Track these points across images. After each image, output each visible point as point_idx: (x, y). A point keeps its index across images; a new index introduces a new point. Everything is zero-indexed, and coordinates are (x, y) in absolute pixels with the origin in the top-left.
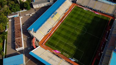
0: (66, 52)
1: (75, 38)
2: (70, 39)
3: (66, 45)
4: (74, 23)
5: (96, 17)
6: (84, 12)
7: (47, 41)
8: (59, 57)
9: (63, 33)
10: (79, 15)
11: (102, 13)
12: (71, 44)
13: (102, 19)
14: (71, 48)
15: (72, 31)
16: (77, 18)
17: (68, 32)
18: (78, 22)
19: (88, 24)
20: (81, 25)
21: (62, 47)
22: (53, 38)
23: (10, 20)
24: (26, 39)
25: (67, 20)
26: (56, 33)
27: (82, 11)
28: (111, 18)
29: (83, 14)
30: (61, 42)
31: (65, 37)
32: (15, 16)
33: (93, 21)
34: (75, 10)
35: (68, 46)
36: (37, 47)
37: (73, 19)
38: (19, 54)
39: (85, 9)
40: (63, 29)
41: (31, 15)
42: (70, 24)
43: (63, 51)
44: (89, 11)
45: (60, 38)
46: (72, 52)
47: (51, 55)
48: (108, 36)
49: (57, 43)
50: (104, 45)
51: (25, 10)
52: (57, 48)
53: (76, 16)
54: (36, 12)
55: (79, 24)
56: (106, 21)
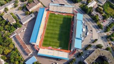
0: (55, 46)
1: (57, 36)
2: (54, 38)
3: (53, 42)
4: (53, 26)
5: (64, 18)
6: (56, 17)
7: (43, 43)
8: (52, 50)
9: (49, 35)
10: (54, 20)
11: (67, 14)
12: (56, 40)
13: (68, 18)
14: (56, 42)
15: (54, 32)
16: (54, 23)
17: (52, 34)
18: (55, 25)
19: (61, 24)
20: (57, 26)
21: (51, 44)
22: (45, 41)
23: (13, 39)
24: (30, 47)
25: (48, 26)
26: (45, 37)
27: (55, 16)
28: (72, 15)
29: (56, 18)
30: (50, 41)
31: (51, 38)
32: (14, 35)
33: (63, 21)
34: (50, 16)
35: (55, 42)
36: (39, 49)
37: (52, 24)
38: (32, 57)
39: (56, 14)
40: (48, 33)
41: (24, 30)
42: (51, 28)
43: (53, 46)
44: (59, 14)
45: (49, 39)
46: (58, 45)
47: (48, 50)
48: (73, 28)
49: (48, 43)
50: (72, 34)
51: (18, 28)
53: (52, 21)
55: (56, 27)
56: (70, 19)
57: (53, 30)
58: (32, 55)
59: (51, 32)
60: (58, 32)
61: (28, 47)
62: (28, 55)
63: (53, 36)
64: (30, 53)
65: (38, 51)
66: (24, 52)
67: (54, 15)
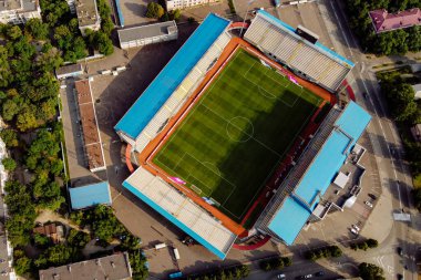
0: (197, 184)
1: (223, 152)
2: (208, 153)
3: (199, 166)
4: (226, 106)
5: (288, 94)
6: (259, 74)
7: (158, 153)
8: (181, 193)
9: (197, 134)
10: (245, 83)
11: (308, 81)
12: (211, 165)
13: (302, 101)
14: (211, 174)
15: (219, 130)
16: (236, 94)
17: (209, 133)
18: (238, 104)
19: (262, 113)
20: (243, 115)
21: (190, 170)
22: (172, 147)
23: (63, 87)
24: (108, 144)
25: (210, 96)
26: (179, 133)
27: (256, 71)
28: (327, 99)
29: (255, 81)
30: (188, 158)
31: (200, 147)
32: (74, 74)
33: (278, 104)
34: (238, 62)
35: (205, 171)
36: (135, 167)
37: (227, 96)
38: (99, 181)
39: (264, 62)
40: (196, 124)
41: (116, 74)
42: (217, 111)
43: (191, 180)
44: (274, 69)
45: (188, 149)
46: (211, 184)
47: (165, 187)
48: (300, 152)
49: (179, 161)
51: (97, 55)
52: (180, 171)
53: (234, 85)
54: (128, 61)
55: (238, 113)
56: (311, 107)
57: (221, 122)
58: (102, 176)
59: (210, 123)
60: (233, 138)
61: (102, 141)
62: (88, 168)
63: (210, 143)
64: (100, 164)
65: (129, 173)
66: (81, 150)
67: (253, 64)
